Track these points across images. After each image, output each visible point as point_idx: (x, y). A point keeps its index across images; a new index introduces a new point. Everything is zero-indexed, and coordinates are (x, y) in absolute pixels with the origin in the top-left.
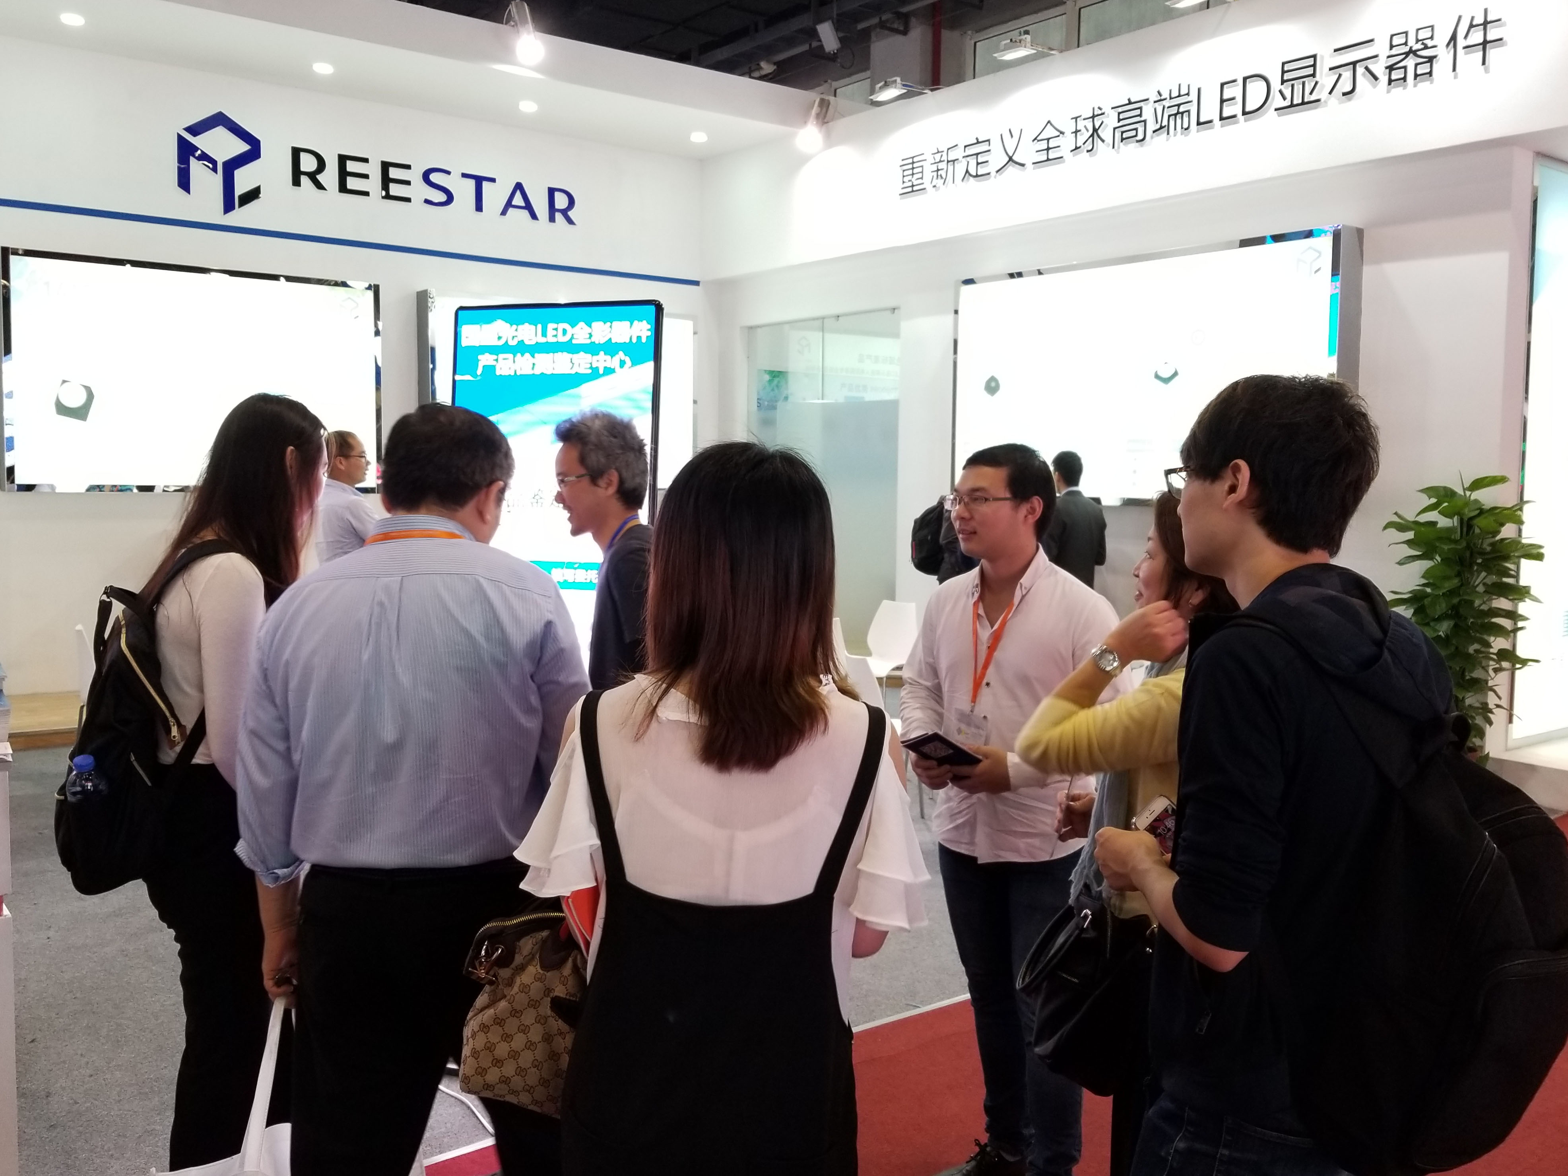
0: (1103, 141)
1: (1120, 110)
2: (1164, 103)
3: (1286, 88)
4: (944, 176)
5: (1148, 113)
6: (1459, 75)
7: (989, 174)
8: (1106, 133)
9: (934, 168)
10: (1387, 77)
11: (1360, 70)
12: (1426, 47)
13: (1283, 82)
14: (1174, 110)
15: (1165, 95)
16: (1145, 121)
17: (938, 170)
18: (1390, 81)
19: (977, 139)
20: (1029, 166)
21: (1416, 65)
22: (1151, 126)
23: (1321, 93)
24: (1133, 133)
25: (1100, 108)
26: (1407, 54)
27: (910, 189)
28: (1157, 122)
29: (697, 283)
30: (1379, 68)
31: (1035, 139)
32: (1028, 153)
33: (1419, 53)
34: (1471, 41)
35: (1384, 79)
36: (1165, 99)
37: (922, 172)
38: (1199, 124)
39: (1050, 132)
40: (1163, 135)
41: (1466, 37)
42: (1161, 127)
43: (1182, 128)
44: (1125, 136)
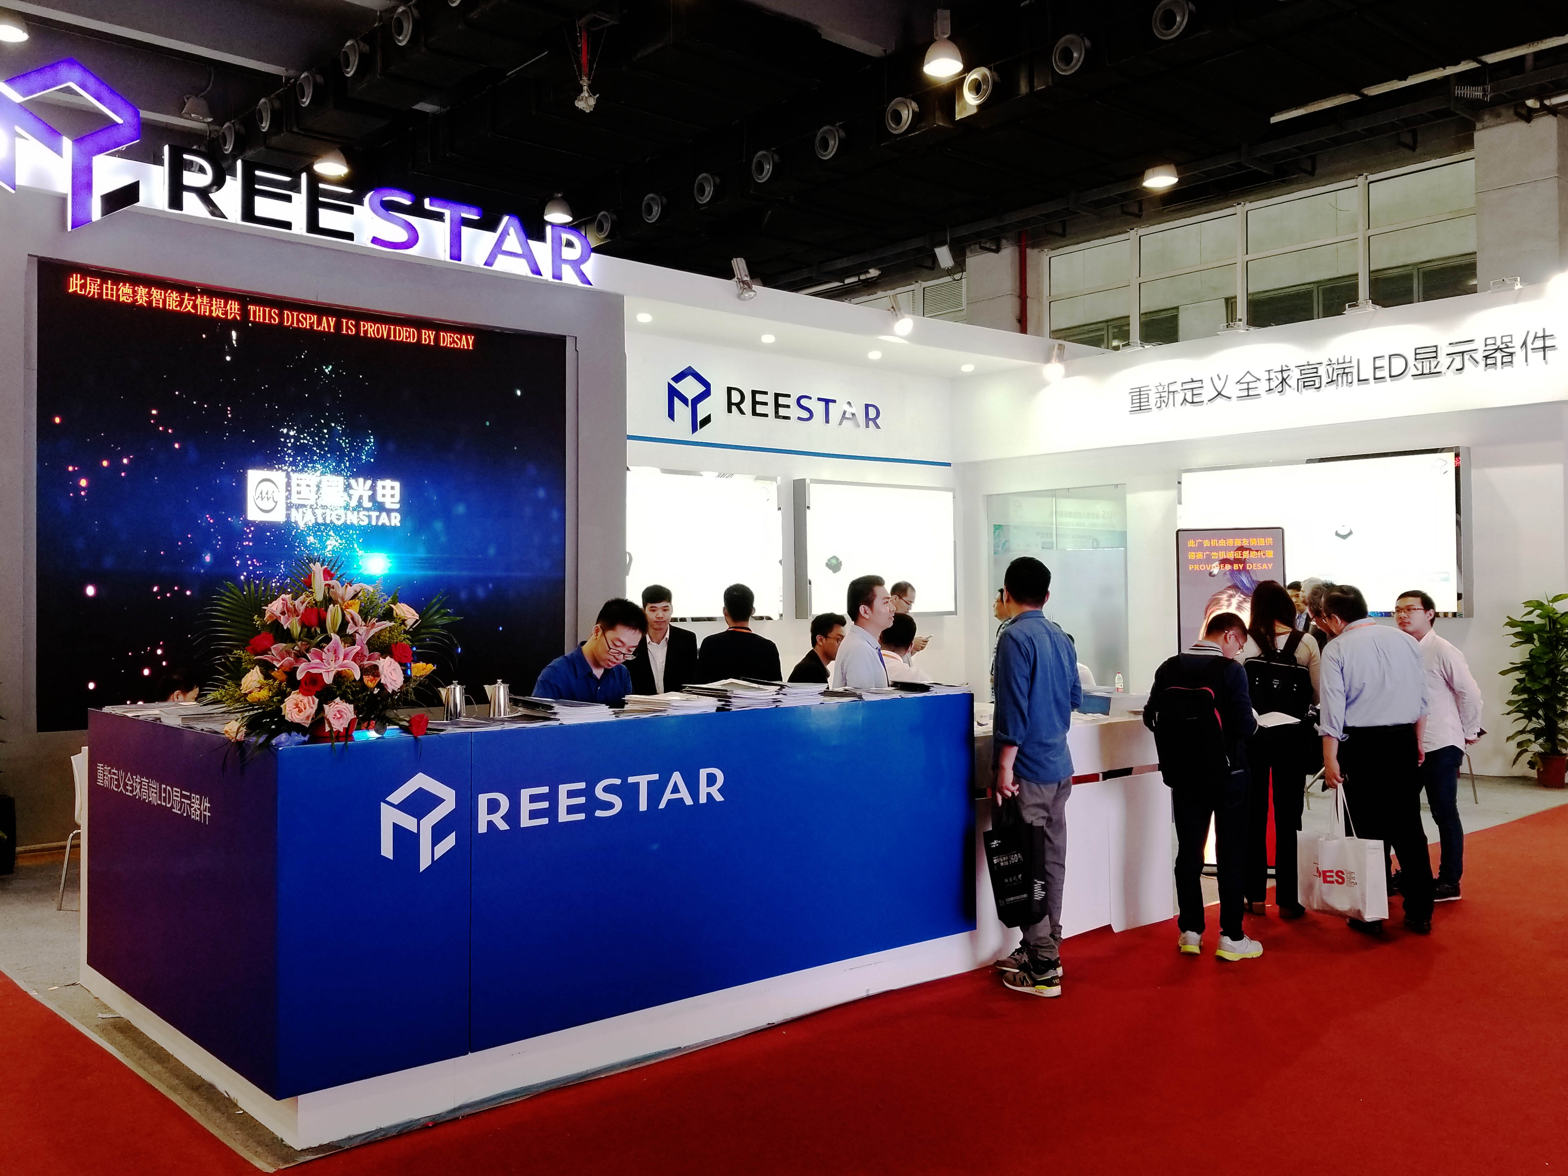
0: (1290, 386)
1: (1302, 368)
2: (1334, 366)
3: (1418, 363)
4: (1166, 401)
5: (1322, 371)
6: (1529, 365)
7: (1203, 402)
8: (1292, 382)
9: (1158, 395)
10: (1484, 362)
11: (1466, 356)
12: (1508, 347)
13: (1416, 359)
14: (1341, 371)
15: (1334, 361)
16: (1320, 376)
17: (1161, 397)
18: (1486, 365)
19: (1192, 379)
20: (1234, 398)
21: (1503, 357)
22: (1325, 380)
23: (1442, 368)
24: (1312, 383)
25: (1286, 366)
26: (1496, 350)
27: (1139, 408)
28: (1329, 378)
29: (949, 465)
30: (1479, 356)
31: (1239, 382)
32: (1233, 390)
33: (1504, 350)
34: (1535, 346)
35: (1482, 363)
36: (1334, 364)
37: (1148, 398)
38: (1359, 380)
39: (1248, 378)
40: (1333, 387)
41: (1532, 344)
42: (1332, 381)
43: (1347, 382)
44: (1306, 384)
